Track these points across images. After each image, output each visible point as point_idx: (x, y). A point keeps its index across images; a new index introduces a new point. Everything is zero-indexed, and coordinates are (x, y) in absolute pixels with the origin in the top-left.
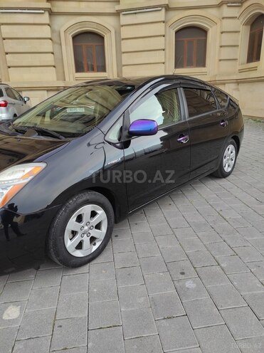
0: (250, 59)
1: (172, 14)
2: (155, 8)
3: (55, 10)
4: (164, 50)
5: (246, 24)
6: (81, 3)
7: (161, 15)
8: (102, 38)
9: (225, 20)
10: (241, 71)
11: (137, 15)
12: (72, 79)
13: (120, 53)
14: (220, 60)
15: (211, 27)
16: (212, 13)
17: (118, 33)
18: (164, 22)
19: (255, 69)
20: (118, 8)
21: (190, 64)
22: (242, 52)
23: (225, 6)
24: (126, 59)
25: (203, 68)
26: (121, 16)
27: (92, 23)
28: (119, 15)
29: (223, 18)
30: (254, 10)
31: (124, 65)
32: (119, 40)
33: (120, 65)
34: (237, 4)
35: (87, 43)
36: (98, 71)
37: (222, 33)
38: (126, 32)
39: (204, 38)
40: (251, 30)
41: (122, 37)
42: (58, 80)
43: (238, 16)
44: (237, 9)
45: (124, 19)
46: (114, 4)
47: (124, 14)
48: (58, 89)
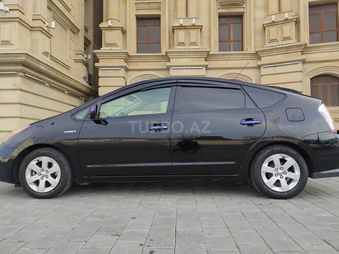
1: (307, 66)
2: (293, 62)
7: (299, 67)
11: (276, 67)
18: (301, 72)
26: (262, 68)
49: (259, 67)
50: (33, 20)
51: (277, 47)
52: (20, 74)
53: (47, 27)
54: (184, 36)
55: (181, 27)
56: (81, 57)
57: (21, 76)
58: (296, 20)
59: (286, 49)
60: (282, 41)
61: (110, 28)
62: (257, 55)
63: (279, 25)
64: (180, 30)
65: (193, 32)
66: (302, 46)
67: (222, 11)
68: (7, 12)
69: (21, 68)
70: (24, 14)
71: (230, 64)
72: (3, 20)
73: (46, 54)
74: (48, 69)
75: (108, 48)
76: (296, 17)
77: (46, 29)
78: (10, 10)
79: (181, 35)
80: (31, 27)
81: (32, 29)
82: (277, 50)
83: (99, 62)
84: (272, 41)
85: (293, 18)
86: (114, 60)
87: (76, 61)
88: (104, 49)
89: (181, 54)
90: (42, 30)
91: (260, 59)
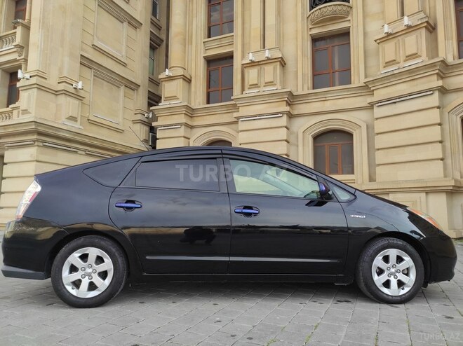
3: (295, 112)
8: (350, 135)
11: (397, 104)
18: (438, 107)
27: (337, 121)
28: (373, 108)
31: (379, 165)
35: (330, 143)
41: (376, 132)
45: (378, 112)
46: (368, 97)
47: (377, 107)
49: (371, 106)
50: (59, 83)
51: (395, 72)
52: (36, 143)
53: (75, 88)
54: (256, 76)
55: (253, 64)
56: (139, 117)
57: (38, 146)
58: (425, 24)
59: (410, 73)
60: (405, 61)
61: (170, 78)
62: (367, 89)
63: (399, 38)
64: (252, 68)
65: (269, 69)
66: (435, 66)
67: (315, 31)
68: (27, 79)
69: (35, 137)
70: (46, 79)
71: (328, 106)
72: (25, 88)
73: (73, 119)
74: (75, 135)
75: (167, 103)
76: (424, 20)
77: (73, 91)
78: (31, 77)
79: (252, 75)
80: (56, 91)
81: (57, 93)
82: (395, 77)
83: (157, 121)
84: (388, 64)
85: (420, 22)
86: (173, 116)
87: (135, 122)
88: (163, 104)
89: (253, 100)
90: (66, 93)
91: (372, 93)
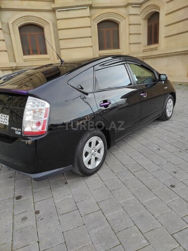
0: (150, 43)
1: (94, 11)
2: (82, 7)
4: (91, 37)
5: (145, 19)
6: (24, 2)
7: (87, 12)
8: (42, 29)
9: (131, 17)
10: (144, 51)
12: (21, 61)
13: (58, 40)
14: (130, 44)
15: (122, 21)
16: (122, 11)
17: (55, 25)
18: (89, 17)
19: (156, 49)
20: (53, 6)
21: (109, 47)
22: (144, 38)
23: (130, 7)
24: (63, 44)
25: (118, 50)
28: (55, 11)
29: (130, 15)
30: (150, 10)
31: (62, 49)
32: (57, 30)
33: (59, 49)
34: (138, 6)
35: (30, 33)
36: (41, 54)
37: (130, 25)
38: (61, 24)
39: (116, 29)
40: (148, 23)
41: (59, 28)
42: (10, 61)
43: (139, 13)
44: (138, 9)
45: (59, 15)
46: (51, 3)
47: (58, 11)
48: (12, 69)
71: (26, 5)
